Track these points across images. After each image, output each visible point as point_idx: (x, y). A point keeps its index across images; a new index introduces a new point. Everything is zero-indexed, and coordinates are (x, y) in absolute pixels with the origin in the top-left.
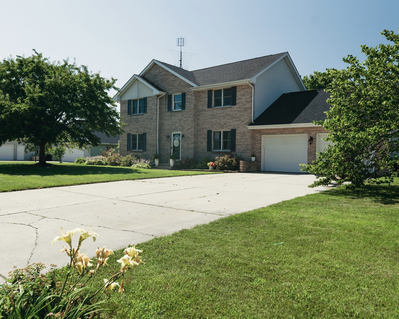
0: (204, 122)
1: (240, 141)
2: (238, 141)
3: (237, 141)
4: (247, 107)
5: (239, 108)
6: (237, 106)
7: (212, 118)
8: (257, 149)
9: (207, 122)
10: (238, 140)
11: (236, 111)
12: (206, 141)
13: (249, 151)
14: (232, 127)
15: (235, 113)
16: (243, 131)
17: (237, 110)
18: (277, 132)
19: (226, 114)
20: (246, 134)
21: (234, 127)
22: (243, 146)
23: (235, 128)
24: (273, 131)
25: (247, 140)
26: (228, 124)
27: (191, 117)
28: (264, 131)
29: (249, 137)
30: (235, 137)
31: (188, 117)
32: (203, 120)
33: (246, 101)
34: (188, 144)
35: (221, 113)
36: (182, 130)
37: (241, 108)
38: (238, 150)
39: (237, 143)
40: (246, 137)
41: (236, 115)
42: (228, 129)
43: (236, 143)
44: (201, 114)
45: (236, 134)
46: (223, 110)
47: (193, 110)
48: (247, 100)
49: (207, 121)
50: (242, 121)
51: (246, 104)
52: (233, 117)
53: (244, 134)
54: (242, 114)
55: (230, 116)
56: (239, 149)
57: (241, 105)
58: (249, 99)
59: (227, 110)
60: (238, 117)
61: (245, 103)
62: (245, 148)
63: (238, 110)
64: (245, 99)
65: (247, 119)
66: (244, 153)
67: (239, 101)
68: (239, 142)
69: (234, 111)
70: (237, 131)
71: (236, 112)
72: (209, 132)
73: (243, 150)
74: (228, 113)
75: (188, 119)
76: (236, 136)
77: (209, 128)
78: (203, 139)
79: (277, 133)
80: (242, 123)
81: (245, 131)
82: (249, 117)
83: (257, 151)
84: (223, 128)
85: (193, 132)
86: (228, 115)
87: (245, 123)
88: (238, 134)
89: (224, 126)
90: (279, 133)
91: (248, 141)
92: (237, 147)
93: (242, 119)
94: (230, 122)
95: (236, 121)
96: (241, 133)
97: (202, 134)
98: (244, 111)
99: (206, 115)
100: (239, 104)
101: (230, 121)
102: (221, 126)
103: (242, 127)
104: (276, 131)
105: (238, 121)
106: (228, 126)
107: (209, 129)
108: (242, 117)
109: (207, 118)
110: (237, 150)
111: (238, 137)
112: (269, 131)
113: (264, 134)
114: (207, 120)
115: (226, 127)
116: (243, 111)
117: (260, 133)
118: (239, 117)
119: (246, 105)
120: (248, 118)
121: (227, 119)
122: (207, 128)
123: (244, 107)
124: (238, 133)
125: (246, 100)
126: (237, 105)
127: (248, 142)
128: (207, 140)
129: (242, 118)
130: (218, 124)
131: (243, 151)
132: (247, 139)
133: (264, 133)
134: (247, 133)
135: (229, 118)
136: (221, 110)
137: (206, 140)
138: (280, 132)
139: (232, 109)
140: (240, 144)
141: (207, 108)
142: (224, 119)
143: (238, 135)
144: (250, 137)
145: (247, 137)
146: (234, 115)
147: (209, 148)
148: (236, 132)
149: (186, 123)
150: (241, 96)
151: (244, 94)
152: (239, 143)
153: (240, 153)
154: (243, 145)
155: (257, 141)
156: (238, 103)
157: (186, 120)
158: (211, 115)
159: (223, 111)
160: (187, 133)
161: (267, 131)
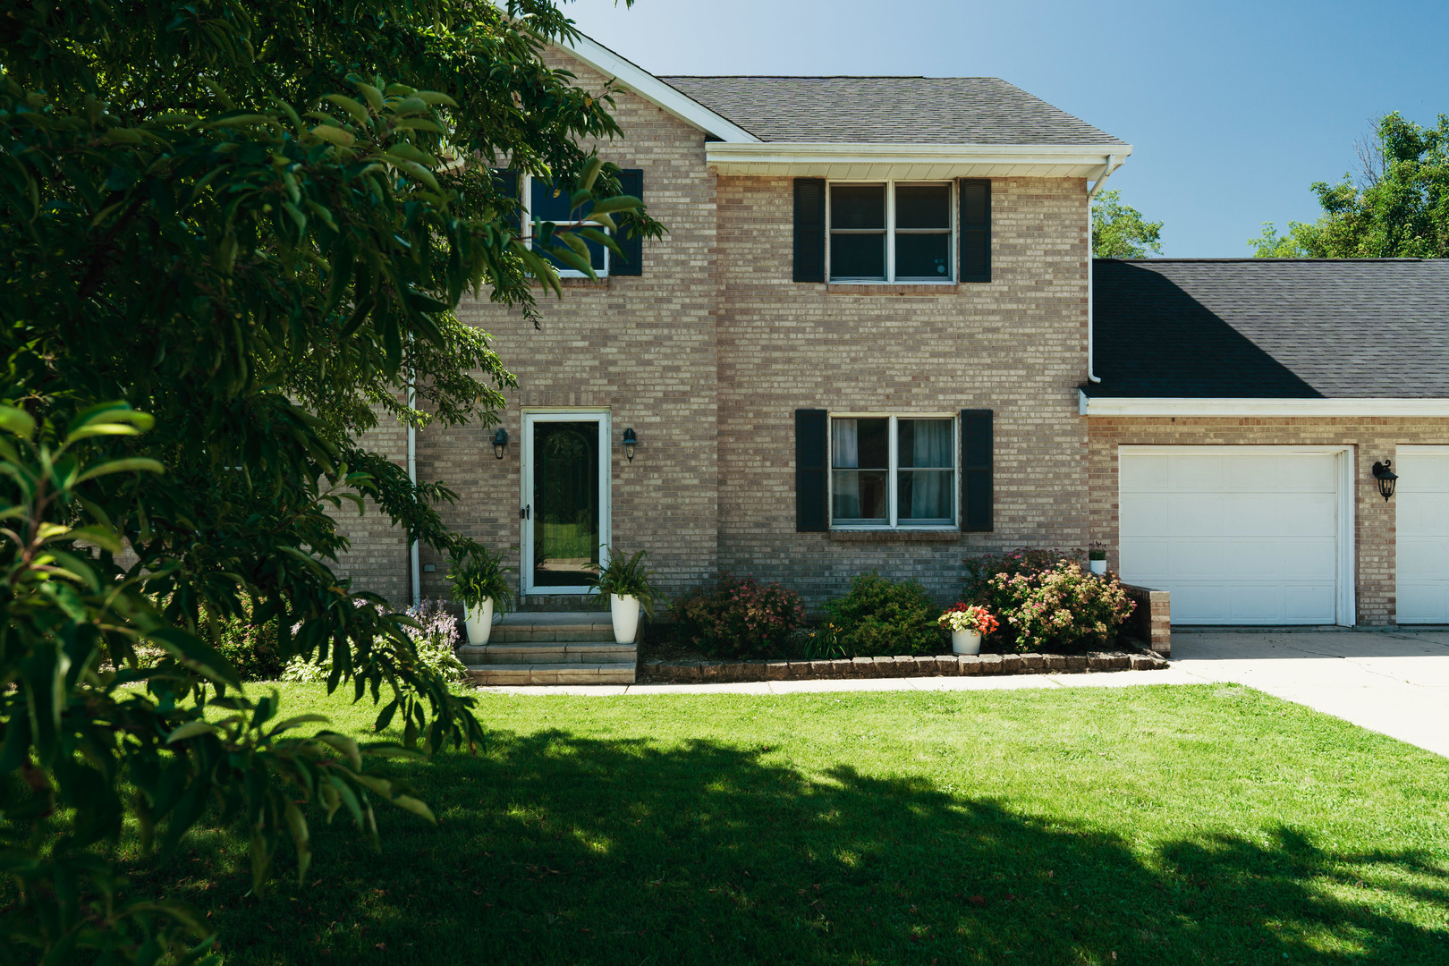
0: (768, 362)
1: (1021, 476)
2: (1009, 475)
3: (1004, 476)
4: (1058, 295)
5: (1011, 301)
6: (997, 285)
7: (826, 342)
8: (1096, 517)
9: (789, 361)
10: (1007, 470)
11: (993, 312)
12: (791, 467)
13: (1078, 531)
14: (967, 401)
15: (986, 324)
16: (1037, 425)
17: (994, 307)
18: (1206, 435)
19: (926, 324)
20: (1057, 439)
21: (978, 397)
22: (1040, 500)
23: (983, 405)
24: (1185, 429)
25: (1064, 470)
26: (943, 381)
27: (688, 326)
28: (1133, 428)
29: (1078, 457)
30: (991, 454)
31: (669, 326)
32: (764, 348)
33: (1050, 264)
35: (889, 318)
36: (615, 400)
37: (1019, 301)
38: (1011, 525)
39: (1004, 488)
40: (1059, 458)
41: (990, 336)
42: (944, 409)
43: (996, 488)
44: (744, 312)
45: (997, 439)
46: (905, 301)
47: (701, 282)
48: (1057, 259)
49: (791, 354)
50: (1029, 367)
51: (1050, 283)
52: (968, 345)
53: (1043, 437)
54: (1027, 331)
55: (951, 337)
56: (1012, 519)
57: (1021, 283)
58: (1067, 259)
59: (931, 301)
60: (1002, 349)
61: (1048, 277)
62: (1051, 513)
63: (1003, 306)
64: (1046, 253)
65: (1064, 360)
66: (1045, 538)
67: (1010, 258)
68: (1011, 482)
69: (976, 312)
70: (1000, 424)
71: (991, 318)
73: (1040, 525)
74: (939, 318)
75: (670, 338)
76: (996, 451)
77: (811, 397)
78: (765, 459)
79: (1208, 441)
80: (1028, 378)
81: (1051, 426)
82: (1071, 349)
83: (1096, 529)
84: (908, 404)
86: (940, 330)
87: (1047, 379)
88: (1004, 440)
89: (915, 390)
90: (1215, 441)
91: (1068, 476)
92: (1005, 510)
93: (1031, 361)
94: (955, 370)
95: (990, 367)
96: (1028, 433)
97: (757, 428)
98: (1041, 318)
99: (780, 318)
100: (1010, 276)
101: (957, 364)
102: (891, 391)
103: (1032, 402)
104: (1200, 429)
105: (1007, 367)
106: (943, 391)
107: (803, 404)
108: (1029, 348)
109: (788, 339)
110: (1001, 522)
111: (1005, 456)
112: (1162, 429)
113: (1135, 441)
114: (793, 349)
115: (927, 397)
116: (1033, 317)
117: (1114, 435)
118: (1008, 349)
119: (1052, 288)
120: (1068, 355)
121: (933, 355)
122: (796, 397)
123: (1039, 294)
124: (1008, 434)
125: (1049, 259)
126: (995, 282)
127: (1067, 482)
128: (793, 464)
129: (1032, 356)
130: (874, 378)
131: (1043, 531)
132: (1063, 464)
133: (1134, 434)
134: (1065, 433)
135: (948, 346)
136: (891, 300)
137: (786, 464)
138: (1222, 436)
139: (963, 300)
140: (1021, 494)
141: (788, 281)
142: (914, 349)
143: (1007, 445)
144: (1082, 458)
145: (1064, 457)
146: (980, 336)
147: (810, 514)
148: (995, 428)
149: (647, 357)
150: (1019, 236)
151: (1040, 228)
152: (1014, 488)
153: (1022, 538)
154: (1038, 496)
155: (1099, 477)
156: (1004, 271)
157: (649, 343)
158: (818, 323)
159: (908, 306)
160: (658, 419)
161: (1151, 429)
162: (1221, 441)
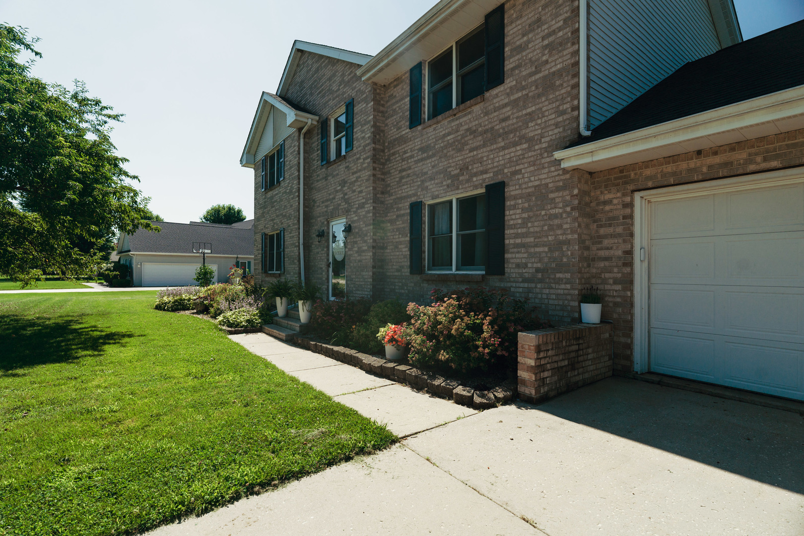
0: (402, 178)
1: (524, 230)
2: (515, 231)
3: (512, 231)
4: (553, 69)
5: (518, 90)
6: (509, 82)
7: (422, 160)
8: (607, 263)
9: (408, 176)
10: (514, 227)
11: (505, 105)
12: (408, 239)
13: (568, 275)
14: (489, 178)
15: (501, 117)
16: (535, 187)
17: (506, 101)
18: (749, 161)
19: (467, 130)
20: (551, 196)
21: (496, 174)
22: (537, 250)
23: (500, 178)
24: (717, 160)
25: (556, 222)
26: (476, 168)
27: (365, 169)
28: (648, 172)
29: (568, 209)
30: (504, 215)
31: (360, 171)
32: (401, 171)
33: (546, 47)
34: (360, 252)
35: (449, 134)
36: (347, 212)
37: (523, 88)
38: (516, 270)
39: (512, 241)
40: (553, 211)
41: (504, 124)
42: (476, 187)
43: (507, 242)
44: (394, 154)
45: (508, 203)
46: (457, 120)
47: (368, 144)
48: (551, 39)
49: (409, 172)
50: (530, 140)
51: (547, 62)
52: (491, 136)
53: (541, 195)
54: (529, 110)
55: (481, 134)
56: (518, 266)
57: (524, 73)
58: (561, 34)
59: (470, 113)
60: (511, 132)
61: (544, 58)
62: (546, 260)
63: (512, 98)
64: (543, 39)
65: (557, 125)
66: (541, 281)
67: (516, 58)
68: (517, 236)
69: (496, 109)
70: (511, 191)
71: (504, 110)
72: (416, 208)
73: (538, 270)
74: (474, 124)
75: (360, 177)
76: (507, 213)
77: (415, 195)
78: (399, 234)
79: (752, 167)
80: (529, 149)
81: (547, 185)
82: (564, 113)
83: (607, 275)
84: (458, 188)
85: (371, 215)
86: (475, 131)
87: (544, 145)
88: (512, 203)
89: (461, 178)
90: (765, 165)
91: (560, 226)
92: (513, 257)
93: (531, 134)
94: (482, 158)
95: (504, 148)
96: (529, 195)
97: (398, 216)
98: (539, 96)
99: (405, 152)
100: (517, 72)
101: (483, 153)
102: (449, 181)
103: (532, 168)
104: (742, 155)
105: (515, 144)
106: (476, 175)
107: (414, 199)
108: (530, 124)
109: (408, 163)
110: (510, 269)
111: (513, 216)
112: (683, 166)
113: (650, 184)
114: (410, 168)
115: (468, 181)
116: (533, 97)
117: (626, 183)
118: (514, 131)
119: (548, 66)
120: (560, 119)
121: (471, 150)
122: (410, 196)
123: (541, 75)
124: (515, 198)
125: (546, 42)
126: (507, 81)
127: (559, 232)
128: (409, 235)
129: (532, 130)
130: (442, 176)
131: (540, 276)
132: (556, 216)
133: (649, 178)
134: (558, 189)
135: (479, 141)
136: (449, 122)
137: (407, 236)
138: (776, 157)
139: (487, 104)
140: (523, 245)
141: (408, 130)
142: (460, 150)
143: (514, 207)
144: (573, 209)
145: (557, 211)
146: (497, 127)
147: (416, 266)
148: (507, 194)
149: (354, 188)
150: (523, 36)
151: (539, 20)
152: (518, 241)
153: (525, 280)
154: (536, 246)
155: (610, 225)
156: (513, 69)
157: (355, 181)
158: (420, 149)
159: (458, 122)
160: (356, 218)
161: (669, 168)
162: (774, 164)
